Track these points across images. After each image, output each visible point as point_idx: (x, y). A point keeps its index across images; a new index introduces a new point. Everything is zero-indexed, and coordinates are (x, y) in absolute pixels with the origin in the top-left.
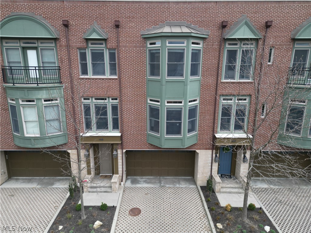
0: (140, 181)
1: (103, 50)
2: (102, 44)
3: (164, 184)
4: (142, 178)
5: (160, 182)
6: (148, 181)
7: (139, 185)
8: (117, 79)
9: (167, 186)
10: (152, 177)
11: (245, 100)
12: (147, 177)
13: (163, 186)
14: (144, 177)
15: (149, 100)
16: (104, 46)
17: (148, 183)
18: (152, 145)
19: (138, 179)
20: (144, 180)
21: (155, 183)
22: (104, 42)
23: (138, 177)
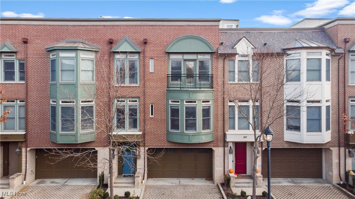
1: (14, 60)
2: (14, 56)
8: (24, 84)
11: (136, 101)
15: (51, 101)
16: (15, 57)
18: (54, 143)
22: (15, 54)
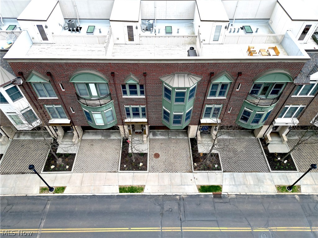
0: (157, 134)
3: (171, 136)
4: (158, 131)
5: (168, 135)
6: (162, 133)
7: (157, 137)
8: (145, 98)
9: (173, 138)
10: (164, 130)
12: (161, 130)
13: (170, 138)
14: (159, 130)
17: (162, 135)
19: (156, 132)
20: (159, 133)
21: (166, 135)
23: (156, 130)
